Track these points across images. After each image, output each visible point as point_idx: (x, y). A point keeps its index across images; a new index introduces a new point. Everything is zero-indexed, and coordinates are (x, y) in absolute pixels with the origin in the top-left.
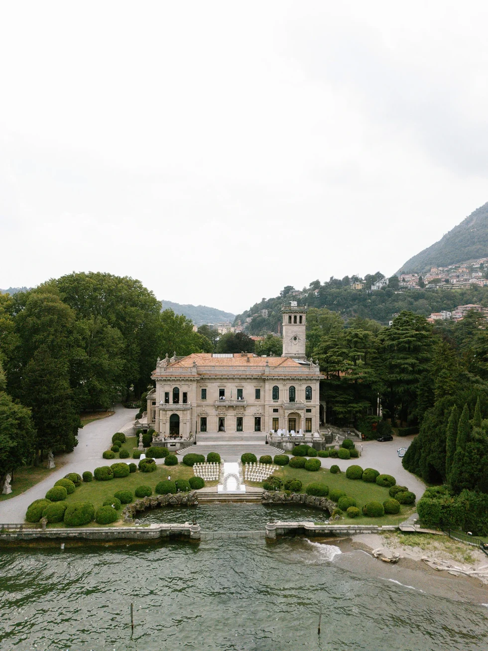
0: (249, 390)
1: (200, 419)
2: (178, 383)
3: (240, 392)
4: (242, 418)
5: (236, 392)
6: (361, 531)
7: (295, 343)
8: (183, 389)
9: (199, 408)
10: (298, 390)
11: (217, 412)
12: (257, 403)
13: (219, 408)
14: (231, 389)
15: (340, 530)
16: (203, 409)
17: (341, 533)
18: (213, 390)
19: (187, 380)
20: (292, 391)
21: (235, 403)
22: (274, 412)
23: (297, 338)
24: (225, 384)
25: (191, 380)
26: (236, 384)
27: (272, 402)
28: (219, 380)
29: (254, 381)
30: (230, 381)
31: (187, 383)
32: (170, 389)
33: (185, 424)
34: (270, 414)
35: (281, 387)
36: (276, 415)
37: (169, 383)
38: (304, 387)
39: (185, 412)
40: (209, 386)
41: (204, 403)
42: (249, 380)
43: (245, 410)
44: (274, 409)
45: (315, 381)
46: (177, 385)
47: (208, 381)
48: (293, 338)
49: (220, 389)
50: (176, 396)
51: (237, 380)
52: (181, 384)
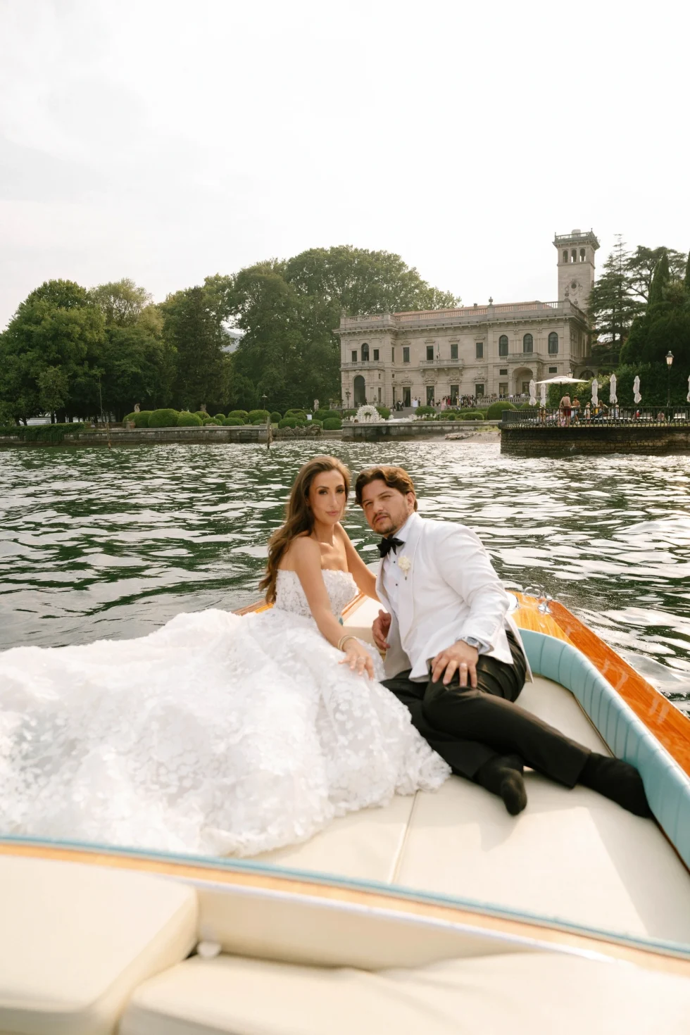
0: (467, 345)
1: (402, 390)
2: (366, 336)
3: (454, 350)
4: (458, 386)
5: (449, 350)
6: (461, 428)
7: (573, 293)
8: (374, 345)
9: (399, 374)
10: (536, 340)
11: (425, 379)
12: (478, 363)
13: (427, 372)
14: (442, 347)
15: (432, 426)
16: (407, 376)
17: (432, 430)
18: (418, 348)
20: (528, 342)
21: (451, 364)
22: (501, 374)
23: (577, 285)
24: (433, 339)
26: (449, 338)
27: (498, 360)
28: (425, 334)
29: (474, 331)
30: (441, 333)
31: (378, 336)
32: (357, 346)
33: (372, 389)
34: (495, 377)
35: (511, 336)
36: (503, 379)
37: (356, 337)
38: (546, 334)
39: (371, 373)
40: (413, 344)
41: (408, 366)
42: (466, 331)
43: (462, 375)
44: (501, 370)
45: (561, 324)
46: (365, 339)
47: (410, 336)
48: (570, 286)
49: (427, 347)
50: (365, 356)
51: (450, 332)
52: (370, 338)
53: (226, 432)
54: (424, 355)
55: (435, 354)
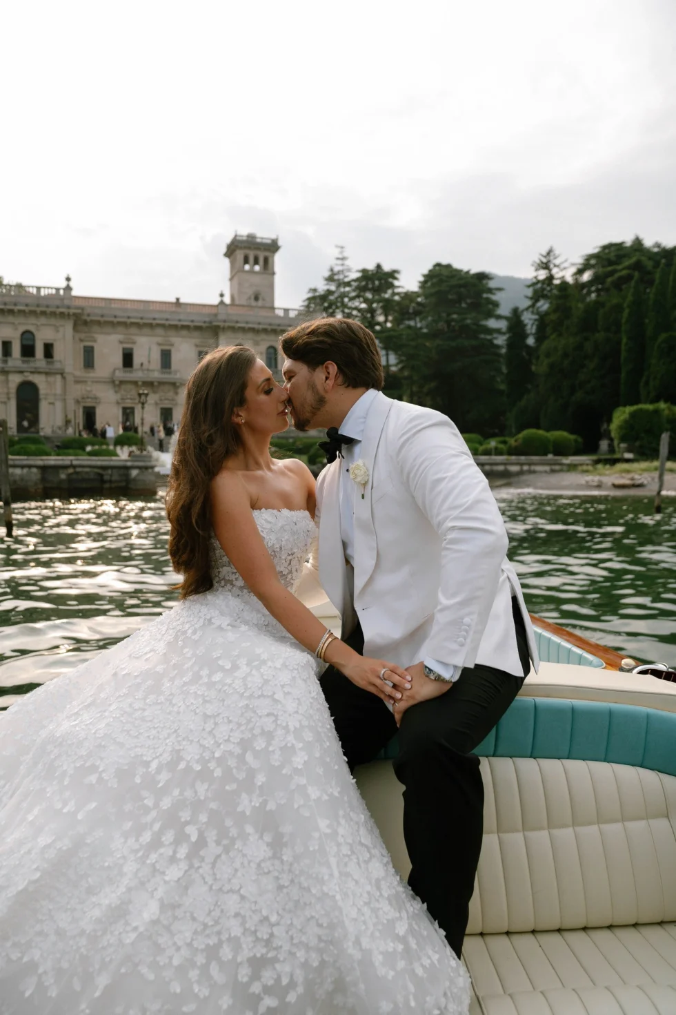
0: (186, 352)
1: (81, 410)
2: (32, 320)
3: (166, 357)
4: (171, 408)
5: (157, 356)
8: (43, 335)
9: (79, 387)
11: (118, 397)
13: (123, 387)
14: (146, 350)
16: (88, 389)
18: (108, 349)
19: (53, 314)
21: (156, 375)
23: (261, 297)
24: (134, 337)
25: (62, 314)
26: (157, 339)
28: (121, 329)
29: (196, 334)
30: (146, 330)
31: (53, 321)
32: (13, 334)
33: (51, 406)
37: (11, 319)
39: (51, 379)
40: (100, 341)
41: (92, 375)
42: (184, 332)
43: (178, 393)
46: (29, 324)
47: (95, 328)
48: (253, 297)
49: (124, 349)
50: (28, 351)
51: (160, 331)
52: (39, 323)
53: (34, 470)
54: (118, 360)
55: (137, 360)
